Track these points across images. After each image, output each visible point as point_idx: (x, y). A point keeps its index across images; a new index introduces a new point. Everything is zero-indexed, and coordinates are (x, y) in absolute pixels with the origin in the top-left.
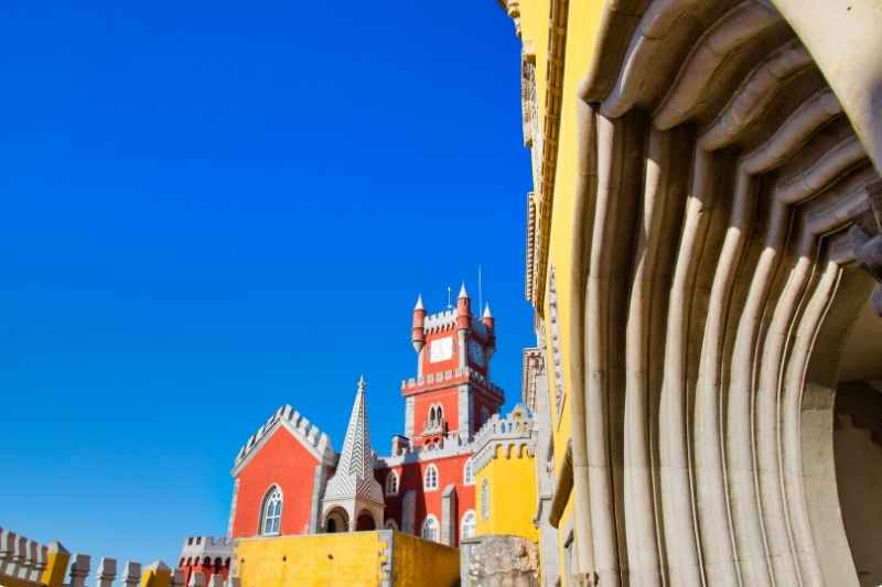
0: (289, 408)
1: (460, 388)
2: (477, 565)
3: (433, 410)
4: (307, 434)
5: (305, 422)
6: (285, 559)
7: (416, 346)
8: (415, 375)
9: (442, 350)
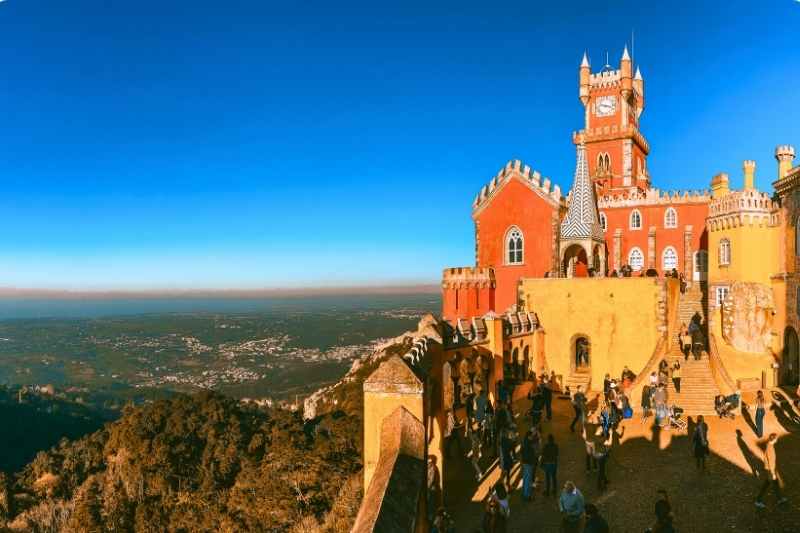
0: (518, 163)
1: (624, 141)
2: (731, 304)
3: (601, 157)
4: (541, 185)
5: (536, 175)
6: (569, 296)
7: (584, 101)
8: (583, 127)
9: (606, 106)
